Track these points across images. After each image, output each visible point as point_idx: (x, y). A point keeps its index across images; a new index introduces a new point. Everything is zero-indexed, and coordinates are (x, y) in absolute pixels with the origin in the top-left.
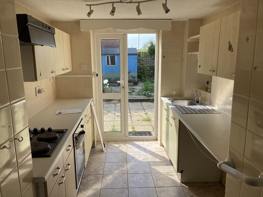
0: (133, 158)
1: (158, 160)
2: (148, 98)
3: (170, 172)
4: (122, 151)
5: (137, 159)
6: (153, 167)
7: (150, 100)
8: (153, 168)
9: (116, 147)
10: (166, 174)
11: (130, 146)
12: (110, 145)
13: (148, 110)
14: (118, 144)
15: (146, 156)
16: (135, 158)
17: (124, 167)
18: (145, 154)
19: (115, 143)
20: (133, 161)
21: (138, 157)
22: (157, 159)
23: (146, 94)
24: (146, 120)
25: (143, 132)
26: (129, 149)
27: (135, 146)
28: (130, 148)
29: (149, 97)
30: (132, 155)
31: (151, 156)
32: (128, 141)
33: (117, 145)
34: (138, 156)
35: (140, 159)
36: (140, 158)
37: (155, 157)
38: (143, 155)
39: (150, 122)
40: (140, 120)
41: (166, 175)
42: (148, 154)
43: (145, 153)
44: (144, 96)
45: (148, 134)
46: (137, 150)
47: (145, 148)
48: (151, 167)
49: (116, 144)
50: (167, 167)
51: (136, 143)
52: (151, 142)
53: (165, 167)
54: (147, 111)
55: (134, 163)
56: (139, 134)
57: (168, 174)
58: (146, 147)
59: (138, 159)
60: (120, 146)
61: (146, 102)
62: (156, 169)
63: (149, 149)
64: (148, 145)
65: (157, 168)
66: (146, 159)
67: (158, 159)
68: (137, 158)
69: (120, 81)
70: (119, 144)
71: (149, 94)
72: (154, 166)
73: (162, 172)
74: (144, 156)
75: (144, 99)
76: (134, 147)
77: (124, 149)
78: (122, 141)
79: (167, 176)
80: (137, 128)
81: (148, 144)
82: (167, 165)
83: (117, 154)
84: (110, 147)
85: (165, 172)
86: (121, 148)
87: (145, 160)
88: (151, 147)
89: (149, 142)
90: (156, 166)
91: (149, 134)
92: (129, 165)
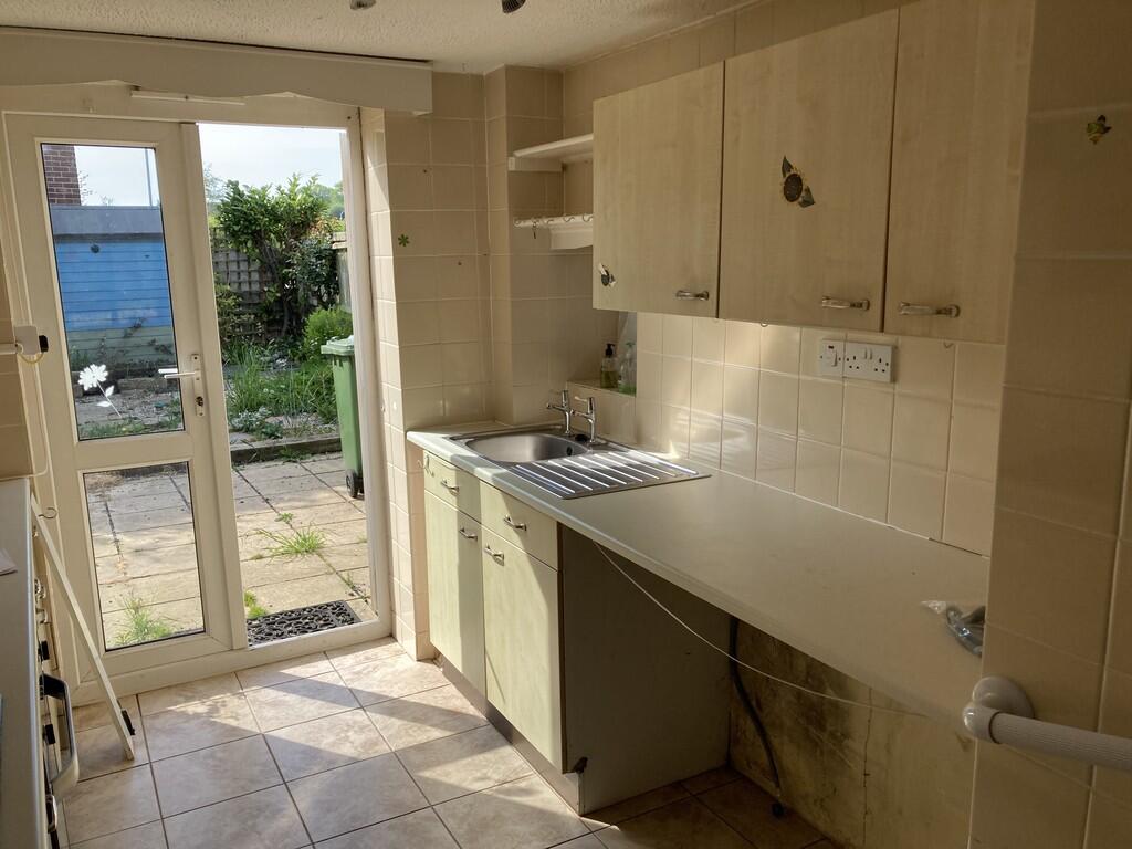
0: (311, 754)
1: (436, 734)
2: (269, 443)
3: (513, 777)
4: (234, 729)
5: (330, 753)
6: (427, 774)
7: (282, 452)
8: (427, 779)
9: (197, 716)
10: (498, 791)
11: (270, 694)
12: (156, 716)
13: (289, 500)
14: (202, 697)
15: (370, 730)
16: (319, 751)
17: (280, 810)
18: (360, 716)
19: (181, 699)
20: (316, 769)
21: (333, 744)
22: (429, 728)
23: (251, 423)
24: (297, 552)
25: (304, 610)
26: (269, 713)
27: (295, 691)
28: (275, 704)
29: (271, 435)
30: (297, 741)
31: (396, 722)
32: (248, 673)
33: (196, 707)
34: (331, 739)
35: (347, 750)
36: (349, 745)
37: (415, 720)
38: (356, 728)
39: (320, 555)
40: (266, 553)
41: (501, 796)
42: (378, 716)
43: (361, 711)
44: (248, 437)
45: (333, 617)
46: (313, 707)
47: (350, 690)
48: (421, 777)
49: (188, 699)
50: (489, 756)
51: (297, 674)
52: (371, 652)
53: (480, 758)
54: (284, 507)
55: (324, 775)
56: (290, 625)
57: (508, 792)
58: (352, 680)
59: (336, 750)
60: (214, 710)
61: (263, 465)
62: (444, 779)
63: (374, 689)
64: (359, 673)
65: (447, 774)
66: (376, 744)
67: (432, 726)
68: (328, 748)
69: (175, 370)
70: (208, 697)
71: (271, 425)
72: (428, 766)
73: (477, 786)
74: (362, 729)
75: (252, 451)
76: (291, 698)
77: (246, 716)
78: (214, 678)
79: (510, 802)
80: (264, 595)
81: (359, 664)
82: (485, 747)
83: (220, 755)
84: (158, 723)
85: (491, 783)
86: (224, 718)
87: (377, 748)
88: (377, 675)
89: (361, 655)
90: (439, 763)
91: (338, 615)
92: (306, 795)
